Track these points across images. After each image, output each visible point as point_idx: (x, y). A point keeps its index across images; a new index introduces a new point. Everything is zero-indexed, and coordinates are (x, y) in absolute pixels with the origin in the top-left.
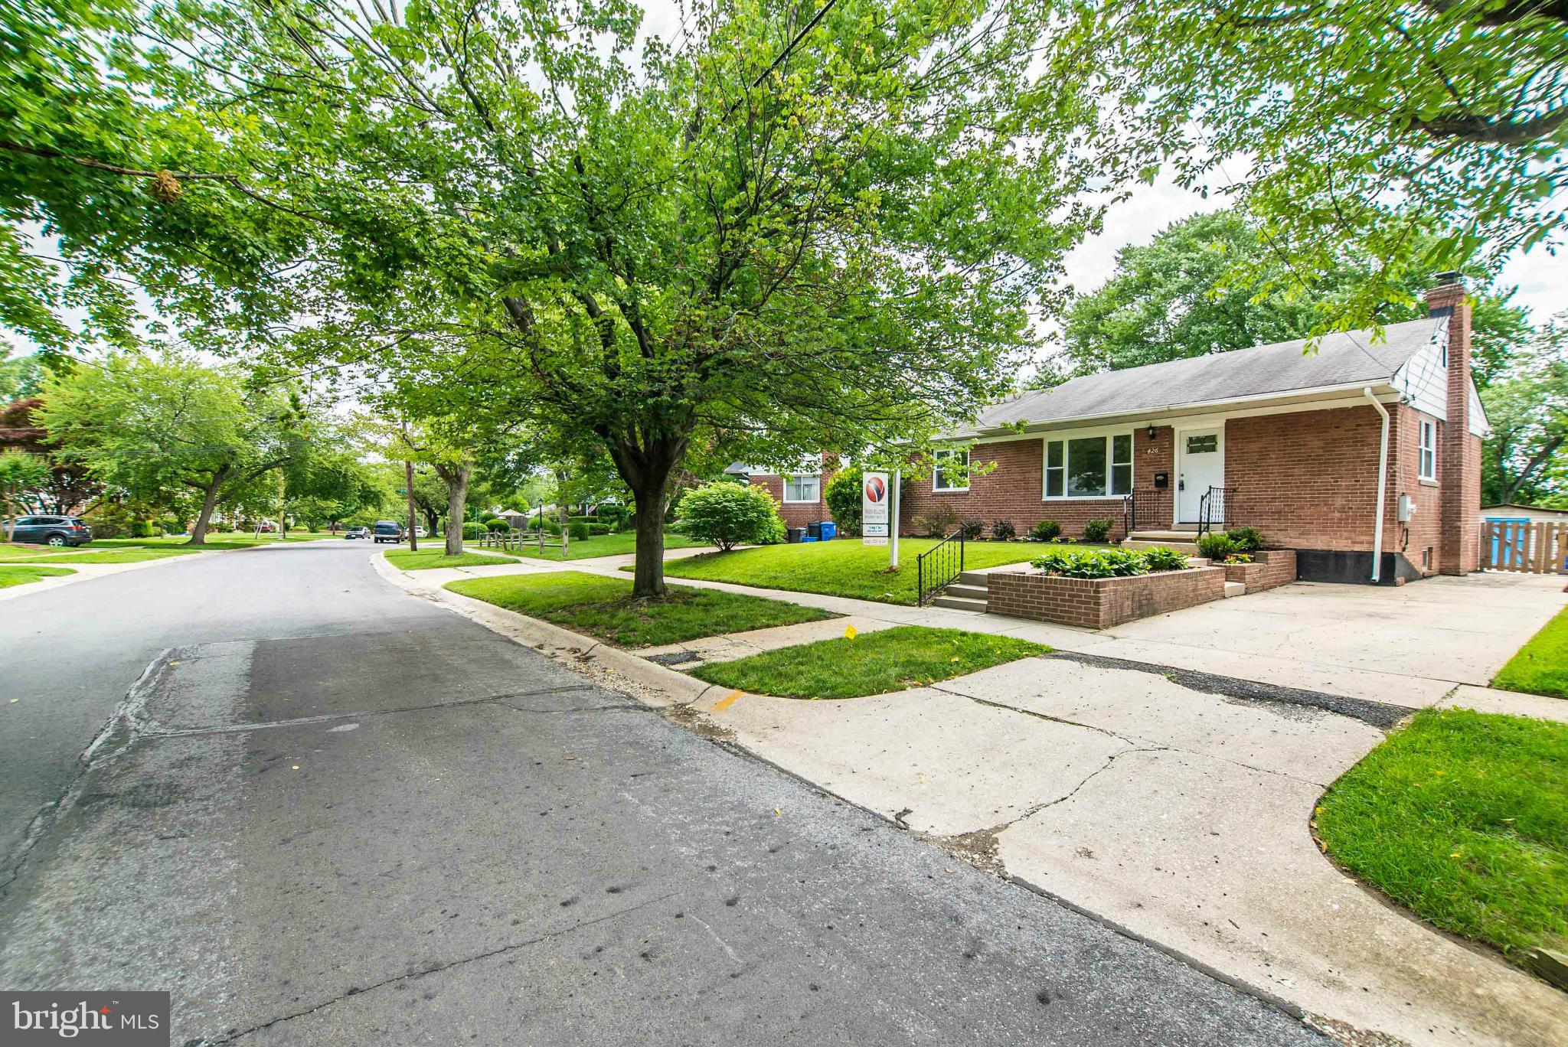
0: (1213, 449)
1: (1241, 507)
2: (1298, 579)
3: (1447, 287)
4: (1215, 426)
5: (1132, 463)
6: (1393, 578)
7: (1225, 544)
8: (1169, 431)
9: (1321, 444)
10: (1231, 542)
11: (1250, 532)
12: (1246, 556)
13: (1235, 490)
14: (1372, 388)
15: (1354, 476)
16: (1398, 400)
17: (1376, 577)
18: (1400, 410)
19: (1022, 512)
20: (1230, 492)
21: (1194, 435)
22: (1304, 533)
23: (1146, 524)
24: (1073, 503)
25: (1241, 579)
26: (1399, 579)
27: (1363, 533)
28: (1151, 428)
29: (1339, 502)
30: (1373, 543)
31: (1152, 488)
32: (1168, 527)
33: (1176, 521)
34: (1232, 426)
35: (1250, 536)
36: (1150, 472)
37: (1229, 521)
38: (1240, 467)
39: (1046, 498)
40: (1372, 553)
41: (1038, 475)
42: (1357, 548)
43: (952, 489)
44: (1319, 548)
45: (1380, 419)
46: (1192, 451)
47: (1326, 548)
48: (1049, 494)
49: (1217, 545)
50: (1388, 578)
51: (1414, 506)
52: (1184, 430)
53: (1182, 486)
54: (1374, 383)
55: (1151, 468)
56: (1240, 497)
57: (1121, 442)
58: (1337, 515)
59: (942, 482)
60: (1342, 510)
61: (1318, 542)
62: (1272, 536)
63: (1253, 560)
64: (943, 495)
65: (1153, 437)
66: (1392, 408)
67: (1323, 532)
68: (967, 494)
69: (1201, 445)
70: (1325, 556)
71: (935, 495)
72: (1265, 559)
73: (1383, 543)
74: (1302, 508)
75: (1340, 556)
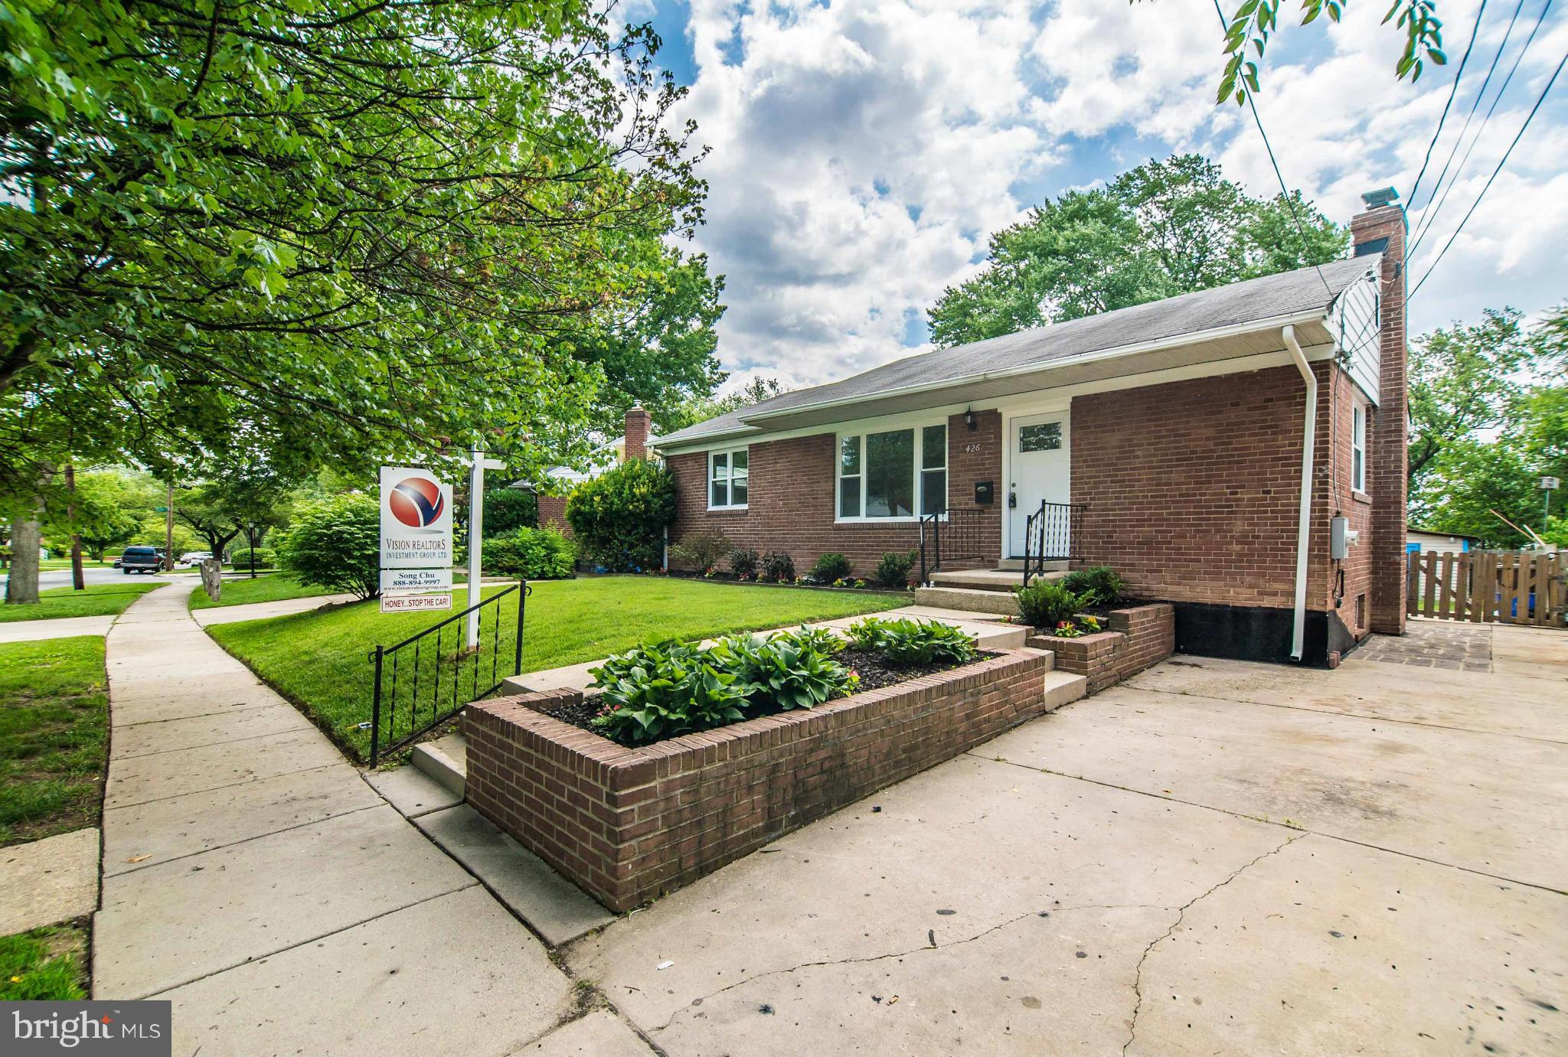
0: (1055, 446)
1: (1094, 535)
2: (1178, 651)
3: (1380, 211)
4: (1055, 407)
5: (946, 468)
6: (1326, 655)
7: (1058, 600)
8: (994, 417)
9: (1211, 432)
10: (1069, 596)
11: (1104, 576)
12: (1092, 619)
13: (1085, 508)
14: (1296, 328)
15: (1262, 482)
16: (1331, 355)
17: (1297, 652)
18: (1334, 372)
19: (809, 540)
20: (1079, 509)
21: (1029, 423)
22: (1187, 577)
23: (965, 560)
24: (872, 527)
25: (1079, 668)
26: (1334, 655)
27: (1276, 579)
28: (969, 413)
29: (1239, 526)
30: (1293, 594)
31: (973, 505)
32: (993, 565)
33: (1005, 554)
34: (1079, 405)
35: (1102, 583)
36: (968, 478)
37: (1077, 557)
38: (1093, 471)
39: (840, 520)
40: (1292, 611)
41: (828, 486)
42: (1268, 602)
43: (730, 507)
44: (1209, 601)
45: (1303, 389)
46: (1026, 447)
47: (1218, 601)
48: (844, 514)
49: (1046, 602)
50: (1317, 657)
51: (1354, 534)
52: (1016, 414)
53: (1013, 502)
54: (1298, 318)
55: (971, 475)
56: (1092, 518)
57: (933, 435)
58: (1236, 547)
59: (720, 497)
60: (1243, 540)
61: (1207, 592)
62: (1141, 581)
63: (1105, 627)
64: (718, 514)
65: (973, 426)
66: (1322, 369)
67: (1215, 574)
68: (746, 513)
69: (1038, 438)
70: (1218, 614)
71: (711, 515)
72: (1123, 624)
73: (1308, 594)
74: (1182, 536)
75: (1241, 615)
